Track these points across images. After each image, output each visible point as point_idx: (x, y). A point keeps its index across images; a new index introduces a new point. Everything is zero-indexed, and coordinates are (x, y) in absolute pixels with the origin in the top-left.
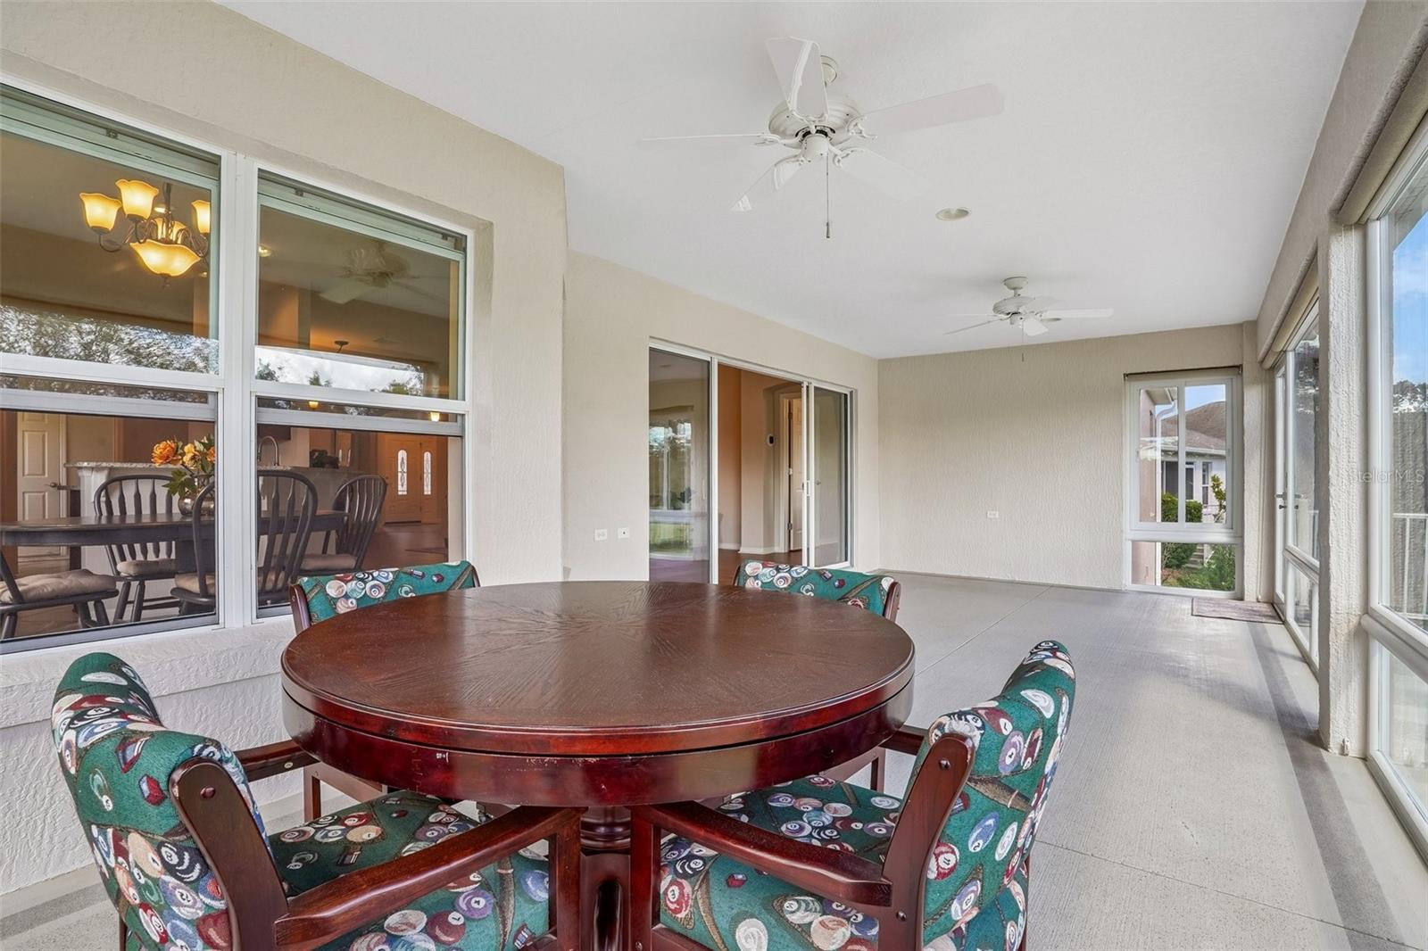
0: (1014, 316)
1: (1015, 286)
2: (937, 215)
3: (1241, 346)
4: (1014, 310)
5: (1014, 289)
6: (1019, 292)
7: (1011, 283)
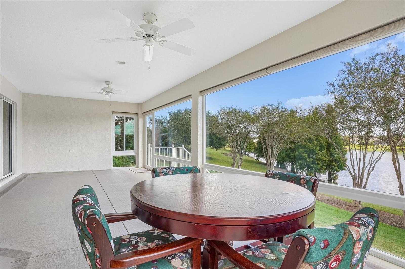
0: (108, 93)
1: (108, 84)
2: (116, 62)
3: (138, 109)
4: (109, 91)
5: (108, 85)
6: (109, 86)
7: (107, 83)
